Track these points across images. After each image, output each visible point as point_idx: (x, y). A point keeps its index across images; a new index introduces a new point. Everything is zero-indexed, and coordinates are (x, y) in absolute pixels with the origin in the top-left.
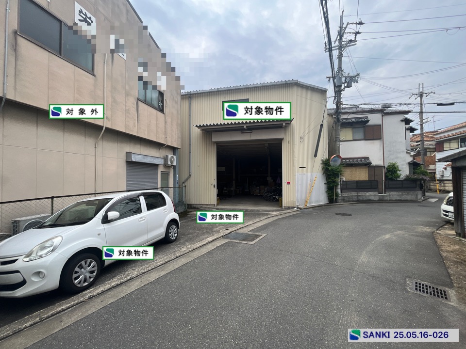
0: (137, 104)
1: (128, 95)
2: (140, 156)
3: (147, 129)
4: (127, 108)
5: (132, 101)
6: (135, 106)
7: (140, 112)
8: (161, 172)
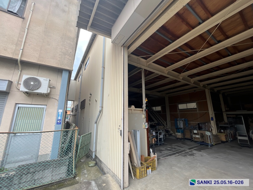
8: (20, 105)
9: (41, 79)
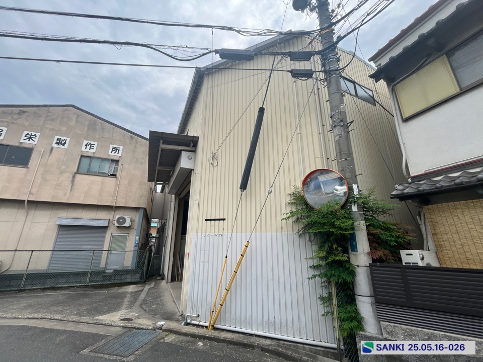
0: (74, 177)
1: (62, 172)
2: (69, 220)
3: (83, 195)
4: (58, 183)
5: (68, 176)
6: (71, 179)
7: (76, 182)
8: (114, 234)
9: (126, 217)
